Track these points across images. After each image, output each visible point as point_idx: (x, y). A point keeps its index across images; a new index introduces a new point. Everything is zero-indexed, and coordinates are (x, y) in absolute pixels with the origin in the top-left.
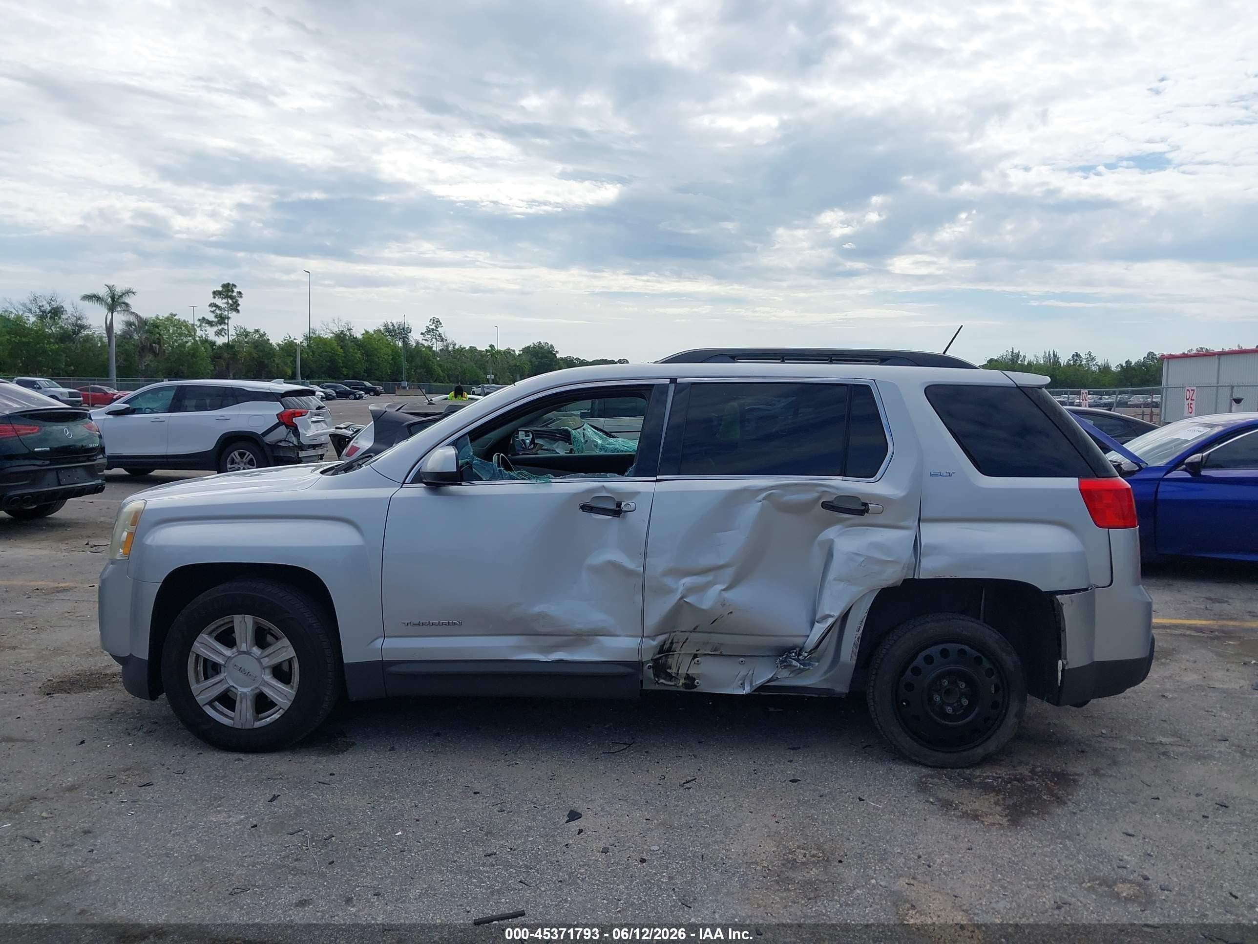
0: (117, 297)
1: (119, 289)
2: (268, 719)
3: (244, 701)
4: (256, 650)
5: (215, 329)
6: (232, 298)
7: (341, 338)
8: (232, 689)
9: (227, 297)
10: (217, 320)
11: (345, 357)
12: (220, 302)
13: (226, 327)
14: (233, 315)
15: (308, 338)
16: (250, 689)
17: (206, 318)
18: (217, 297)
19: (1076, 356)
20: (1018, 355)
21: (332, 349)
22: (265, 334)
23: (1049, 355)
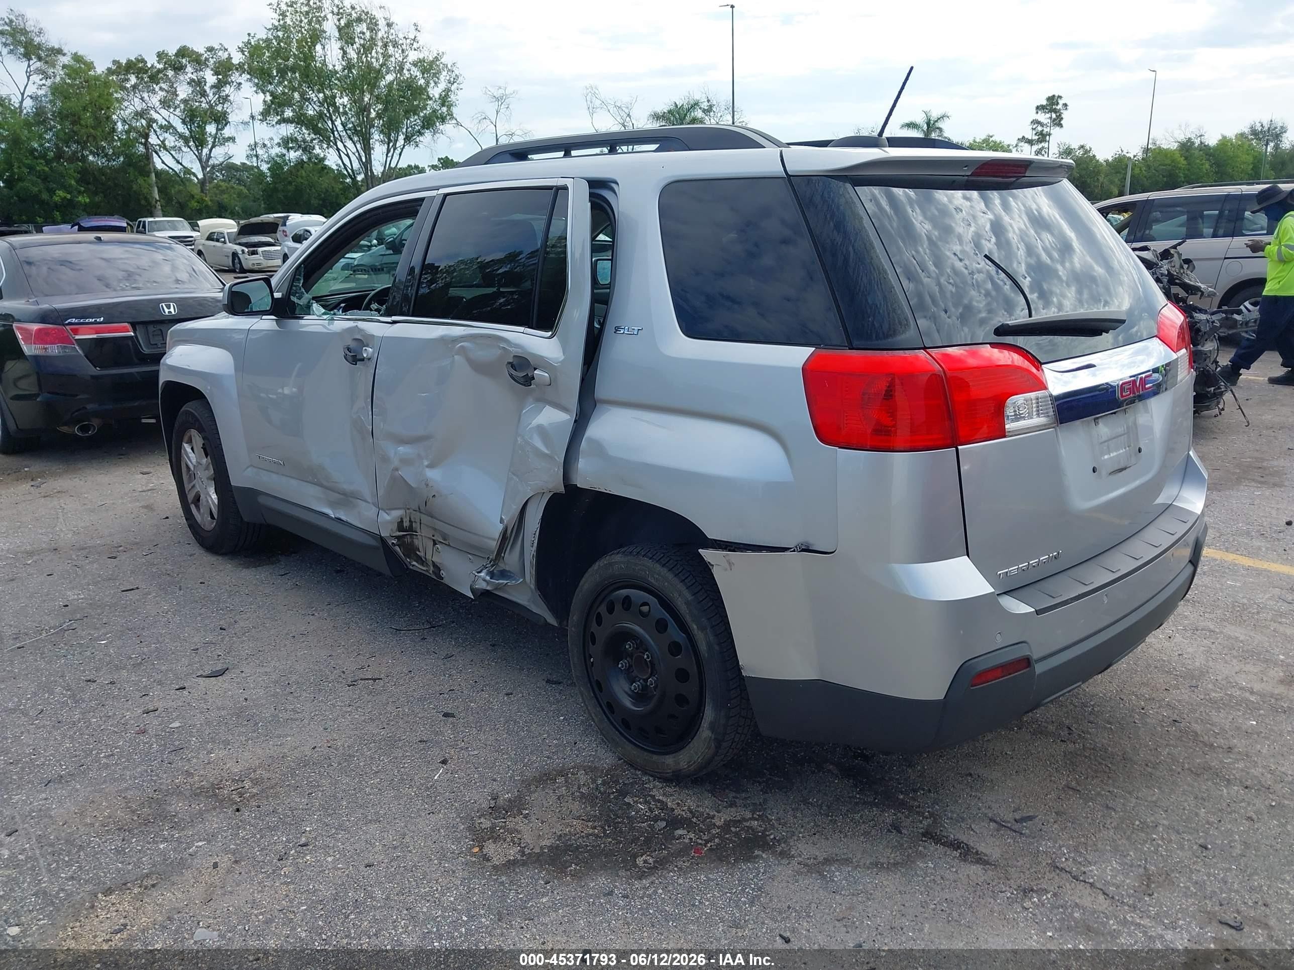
0: (932, 122)
1: (934, 115)
5: (1035, 148)
6: (1055, 111)
7: (1186, 147)
9: (1051, 111)
10: (1037, 137)
11: (1189, 170)
12: (1044, 117)
13: (1046, 145)
14: (1055, 131)
15: (1147, 150)
17: (1026, 137)
18: (1040, 112)
21: (1173, 161)
22: (1091, 150)
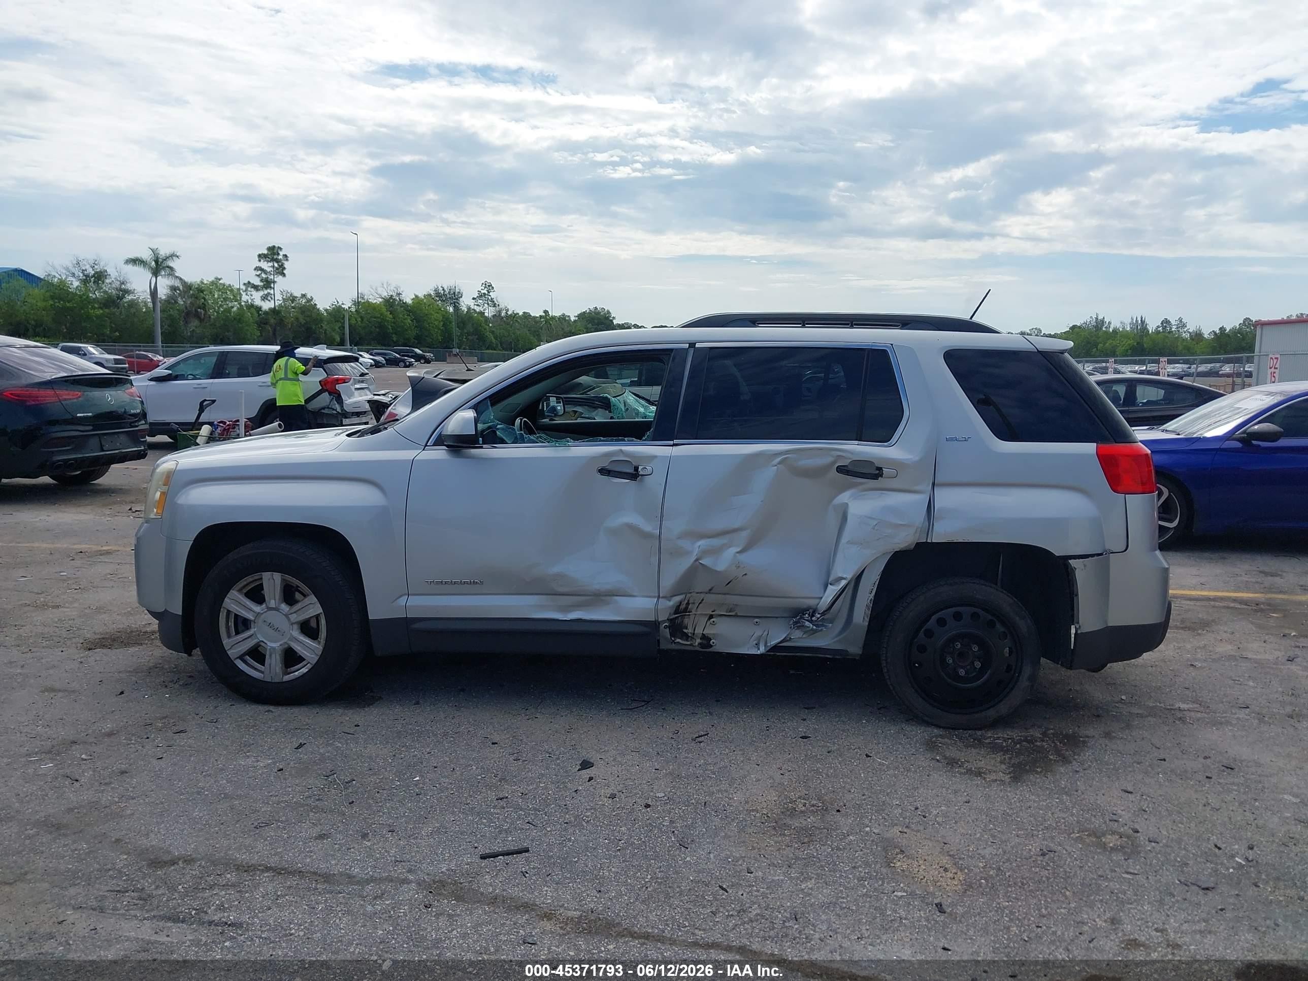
0: (160, 260)
1: (163, 252)
2: (296, 673)
3: (273, 656)
4: (284, 607)
5: (261, 293)
6: (277, 261)
7: (391, 303)
8: (262, 644)
9: (273, 260)
10: (262, 284)
11: (394, 323)
12: (266, 266)
13: (272, 292)
14: (279, 279)
15: (357, 303)
16: (278, 644)
17: (252, 282)
18: (262, 260)
19: (1166, 322)
20: (1103, 321)
21: (381, 314)
22: (312, 299)
23: (1137, 321)
